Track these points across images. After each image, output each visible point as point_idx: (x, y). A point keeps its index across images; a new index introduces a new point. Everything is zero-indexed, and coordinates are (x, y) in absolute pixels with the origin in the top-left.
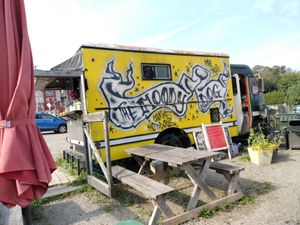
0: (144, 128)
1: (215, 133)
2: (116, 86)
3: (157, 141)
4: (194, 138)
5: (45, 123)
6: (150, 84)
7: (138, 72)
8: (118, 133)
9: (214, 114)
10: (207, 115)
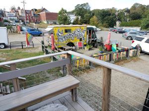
0: (65, 42)
1: (80, 44)
2: (60, 34)
3: (67, 45)
4: (75, 45)
5: (36, 33)
6: (66, 33)
7: (64, 31)
8: (60, 43)
9: (81, 40)
10: (79, 40)
